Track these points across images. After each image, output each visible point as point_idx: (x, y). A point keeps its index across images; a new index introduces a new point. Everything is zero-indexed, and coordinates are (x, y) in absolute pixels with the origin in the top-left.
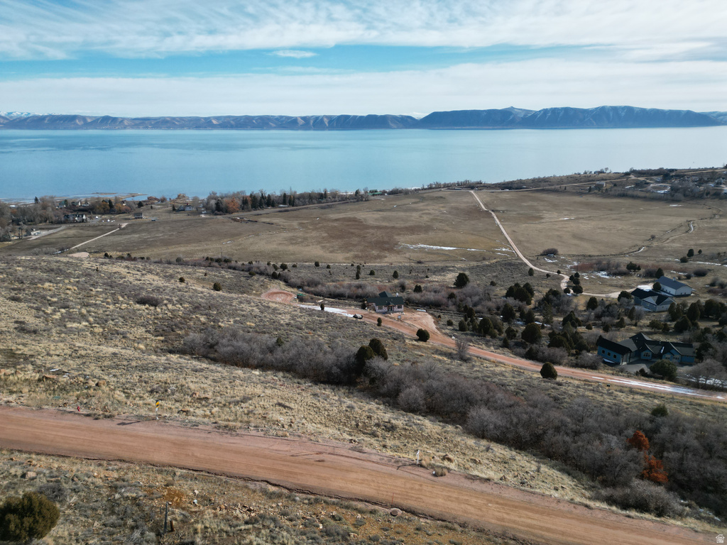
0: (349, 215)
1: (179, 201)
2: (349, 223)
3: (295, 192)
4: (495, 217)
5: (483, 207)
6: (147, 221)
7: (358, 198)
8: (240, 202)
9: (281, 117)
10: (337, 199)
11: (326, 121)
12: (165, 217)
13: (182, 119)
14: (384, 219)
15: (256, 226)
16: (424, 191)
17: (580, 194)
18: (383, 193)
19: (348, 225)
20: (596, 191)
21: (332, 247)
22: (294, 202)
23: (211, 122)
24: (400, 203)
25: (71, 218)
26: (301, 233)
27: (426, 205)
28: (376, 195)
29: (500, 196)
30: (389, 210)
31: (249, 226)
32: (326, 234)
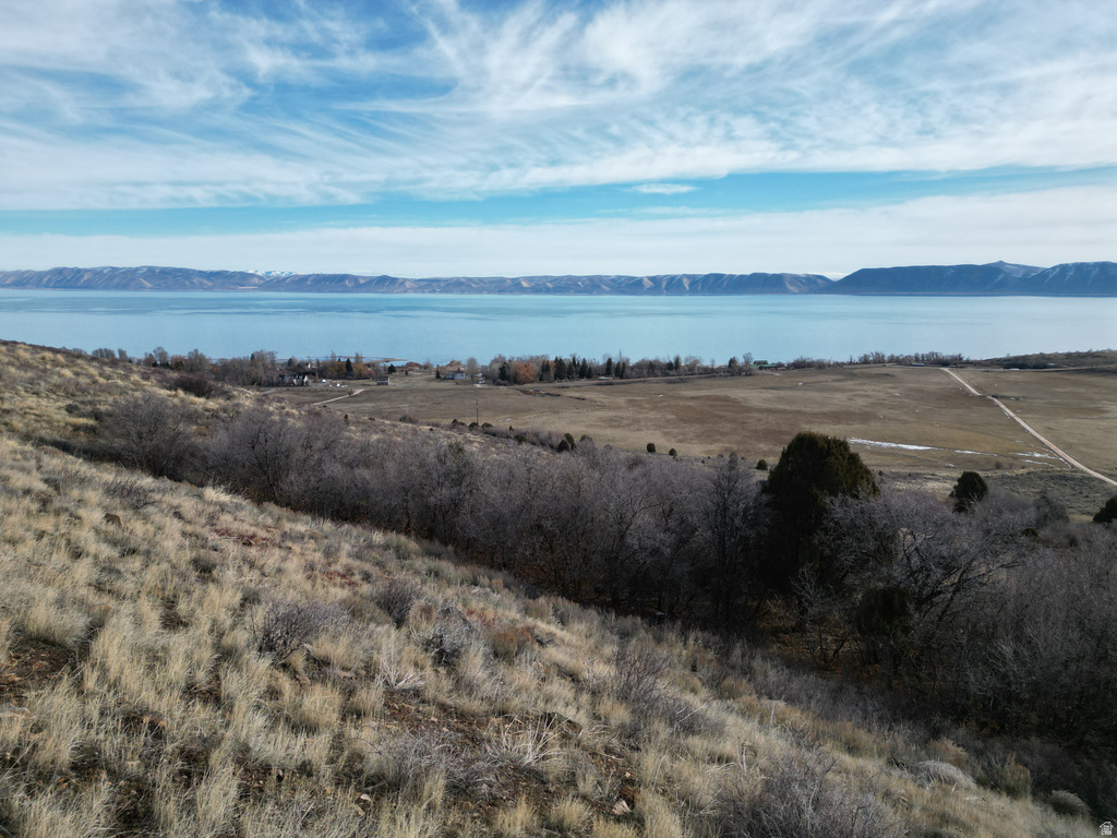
0: (715, 392)
1: (448, 368)
2: (717, 403)
3: (628, 360)
4: (1003, 406)
5: (974, 391)
6: (393, 388)
7: (733, 370)
8: (537, 369)
9: (620, 277)
10: (696, 371)
11: (686, 283)
12: (421, 384)
13: (481, 280)
14: (781, 400)
15: (557, 401)
16: (852, 366)
18: (778, 367)
19: (713, 406)
21: (682, 434)
22: (623, 371)
23: (519, 284)
24: (809, 379)
25: (287, 379)
26: (628, 413)
27: (860, 384)
28: (766, 368)
29: (1003, 376)
30: (790, 388)
31: (547, 401)
32: (673, 417)
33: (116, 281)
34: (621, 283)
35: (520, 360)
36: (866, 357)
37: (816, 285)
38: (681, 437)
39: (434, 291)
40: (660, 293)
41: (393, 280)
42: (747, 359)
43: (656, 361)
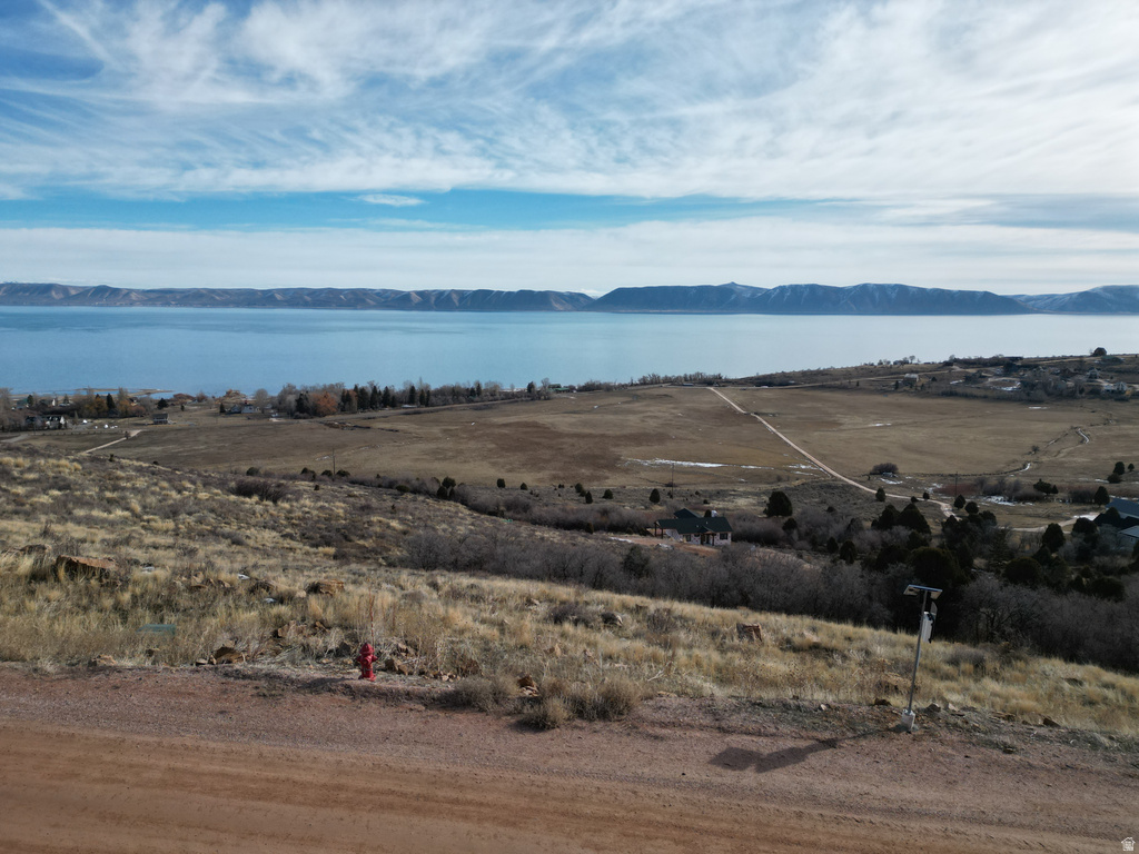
0: (524, 418)
1: (228, 400)
2: (529, 429)
5: (739, 409)
6: (177, 426)
7: (532, 394)
8: (338, 399)
10: (498, 396)
14: (585, 424)
15: (368, 434)
16: (635, 389)
17: (884, 392)
18: (570, 389)
19: (526, 433)
20: (907, 388)
22: (428, 399)
24: (602, 402)
26: (449, 444)
27: (646, 406)
28: (561, 392)
29: (758, 394)
30: (588, 412)
31: (357, 434)
32: (493, 446)
35: (314, 389)
36: (644, 378)
38: (508, 467)
40: (429, 308)
42: (545, 382)
43: (456, 384)
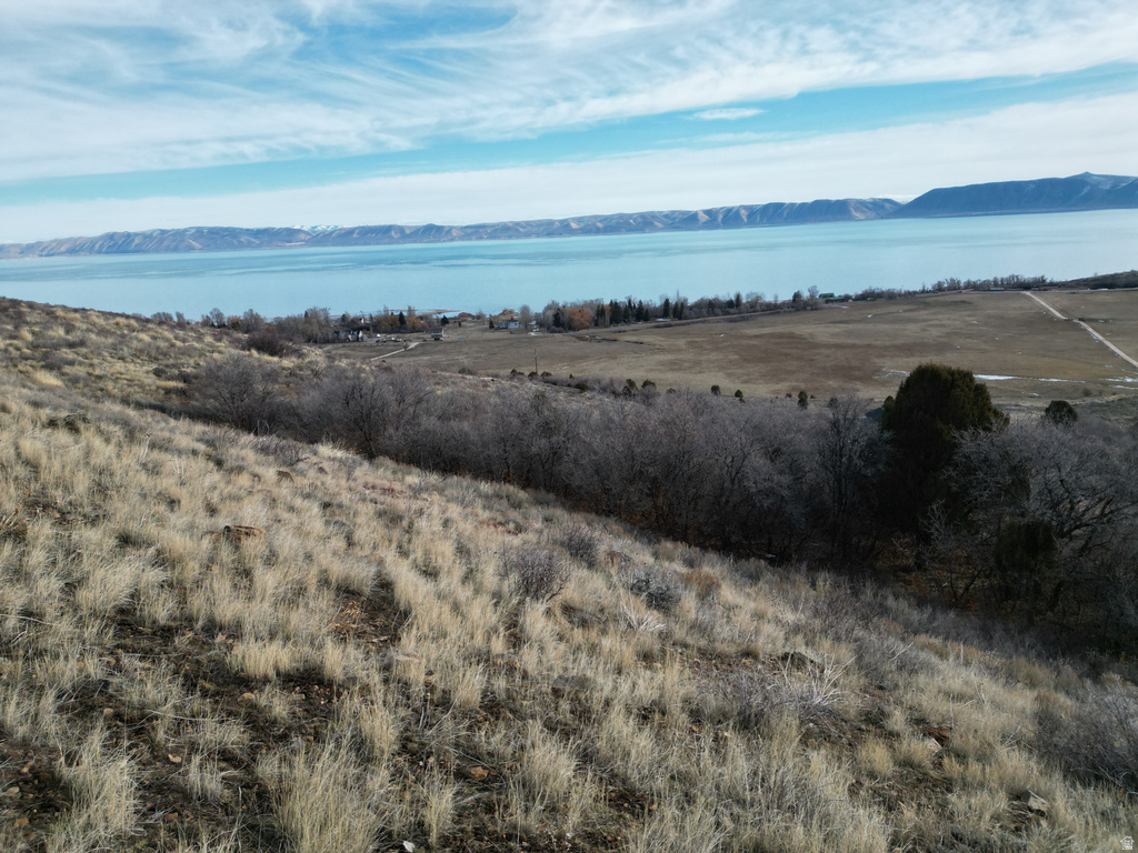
0: (780, 329)
1: (501, 317)
2: (780, 340)
3: (686, 300)
4: (1090, 330)
5: (1058, 315)
7: (798, 305)
8: (592, 313)
9: (673, 212)
10: (758, 307)
11: (743, 213)
12: (475, 335)
13: (528, 224)
14: (849, 334)
15: (614, 346)
16: (925, 295)
18: (846, 299)
19: (776, 344)
21: (748, 375)
22: (681, 312)
23: (568, 225)
24: (879, 311)
25: (342, 335)
26: (690, 355)
27: (934, 314)
28: (832, 301)
29: (1090, 297)
30: (859, 321)
31: (604, 346)
32: (736, 357)
33: (166, 243)
34: (674, 219)
35: (575, 306)
36: (940, 284)
37: (883, 209)
38: (745, 378)
39: (481, 238)
40: (716, 227)
41: (439, 229)
42: (813, 291)
43: (716, 299)
